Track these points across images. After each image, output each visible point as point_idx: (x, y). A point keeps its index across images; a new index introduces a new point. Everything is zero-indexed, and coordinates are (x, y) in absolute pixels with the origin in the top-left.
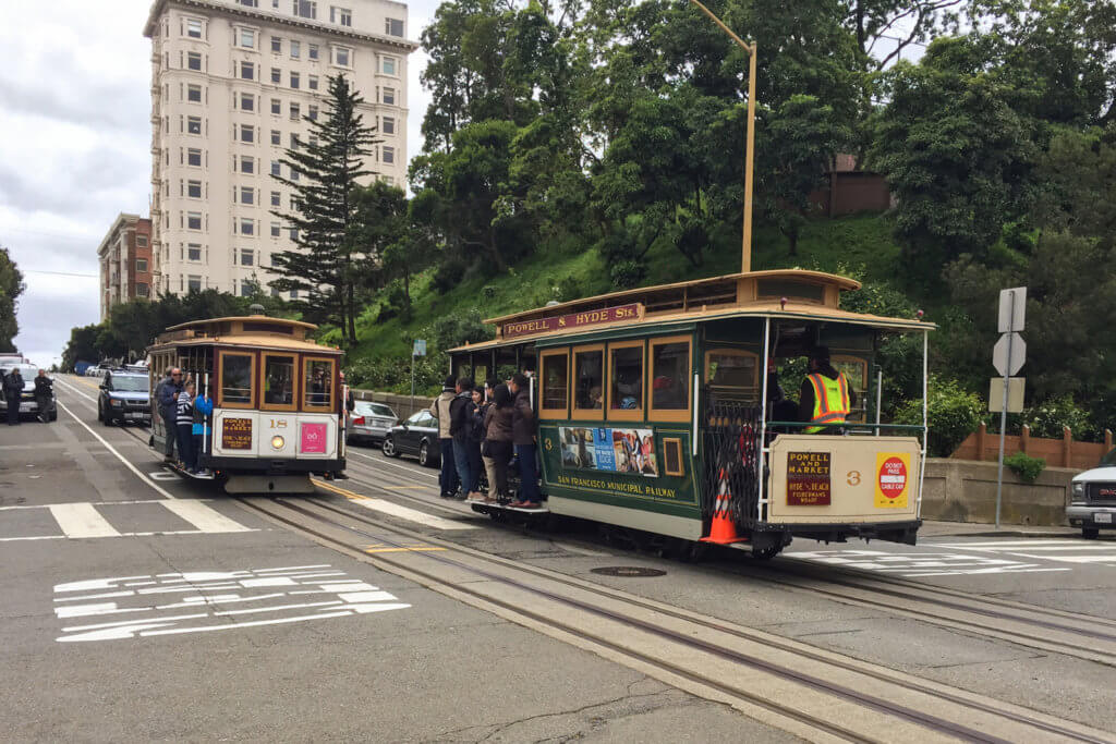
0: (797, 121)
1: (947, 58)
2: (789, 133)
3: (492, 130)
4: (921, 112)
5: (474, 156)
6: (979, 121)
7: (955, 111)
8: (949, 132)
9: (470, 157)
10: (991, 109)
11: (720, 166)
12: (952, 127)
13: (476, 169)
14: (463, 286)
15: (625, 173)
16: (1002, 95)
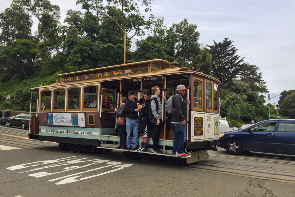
0: (119, 49)
1: (152, 40)
2: (118, 52)
3: (25, 42)
4: (147, 51)
5: (20, 48)
6: (159, 54)
7: (154, 51)
8: (154, 56)
9: (19, 48)
10: (161, 52)
11: (102, 57)
12: (154, 55)
13: (21, 51)
14: (11, 82)
15: (77, 56)
16: (163, 49)
